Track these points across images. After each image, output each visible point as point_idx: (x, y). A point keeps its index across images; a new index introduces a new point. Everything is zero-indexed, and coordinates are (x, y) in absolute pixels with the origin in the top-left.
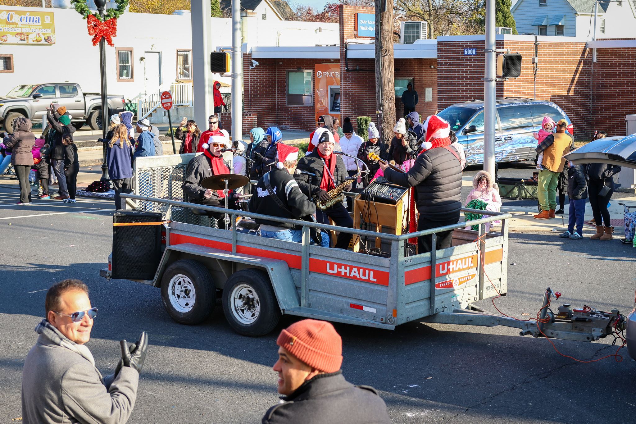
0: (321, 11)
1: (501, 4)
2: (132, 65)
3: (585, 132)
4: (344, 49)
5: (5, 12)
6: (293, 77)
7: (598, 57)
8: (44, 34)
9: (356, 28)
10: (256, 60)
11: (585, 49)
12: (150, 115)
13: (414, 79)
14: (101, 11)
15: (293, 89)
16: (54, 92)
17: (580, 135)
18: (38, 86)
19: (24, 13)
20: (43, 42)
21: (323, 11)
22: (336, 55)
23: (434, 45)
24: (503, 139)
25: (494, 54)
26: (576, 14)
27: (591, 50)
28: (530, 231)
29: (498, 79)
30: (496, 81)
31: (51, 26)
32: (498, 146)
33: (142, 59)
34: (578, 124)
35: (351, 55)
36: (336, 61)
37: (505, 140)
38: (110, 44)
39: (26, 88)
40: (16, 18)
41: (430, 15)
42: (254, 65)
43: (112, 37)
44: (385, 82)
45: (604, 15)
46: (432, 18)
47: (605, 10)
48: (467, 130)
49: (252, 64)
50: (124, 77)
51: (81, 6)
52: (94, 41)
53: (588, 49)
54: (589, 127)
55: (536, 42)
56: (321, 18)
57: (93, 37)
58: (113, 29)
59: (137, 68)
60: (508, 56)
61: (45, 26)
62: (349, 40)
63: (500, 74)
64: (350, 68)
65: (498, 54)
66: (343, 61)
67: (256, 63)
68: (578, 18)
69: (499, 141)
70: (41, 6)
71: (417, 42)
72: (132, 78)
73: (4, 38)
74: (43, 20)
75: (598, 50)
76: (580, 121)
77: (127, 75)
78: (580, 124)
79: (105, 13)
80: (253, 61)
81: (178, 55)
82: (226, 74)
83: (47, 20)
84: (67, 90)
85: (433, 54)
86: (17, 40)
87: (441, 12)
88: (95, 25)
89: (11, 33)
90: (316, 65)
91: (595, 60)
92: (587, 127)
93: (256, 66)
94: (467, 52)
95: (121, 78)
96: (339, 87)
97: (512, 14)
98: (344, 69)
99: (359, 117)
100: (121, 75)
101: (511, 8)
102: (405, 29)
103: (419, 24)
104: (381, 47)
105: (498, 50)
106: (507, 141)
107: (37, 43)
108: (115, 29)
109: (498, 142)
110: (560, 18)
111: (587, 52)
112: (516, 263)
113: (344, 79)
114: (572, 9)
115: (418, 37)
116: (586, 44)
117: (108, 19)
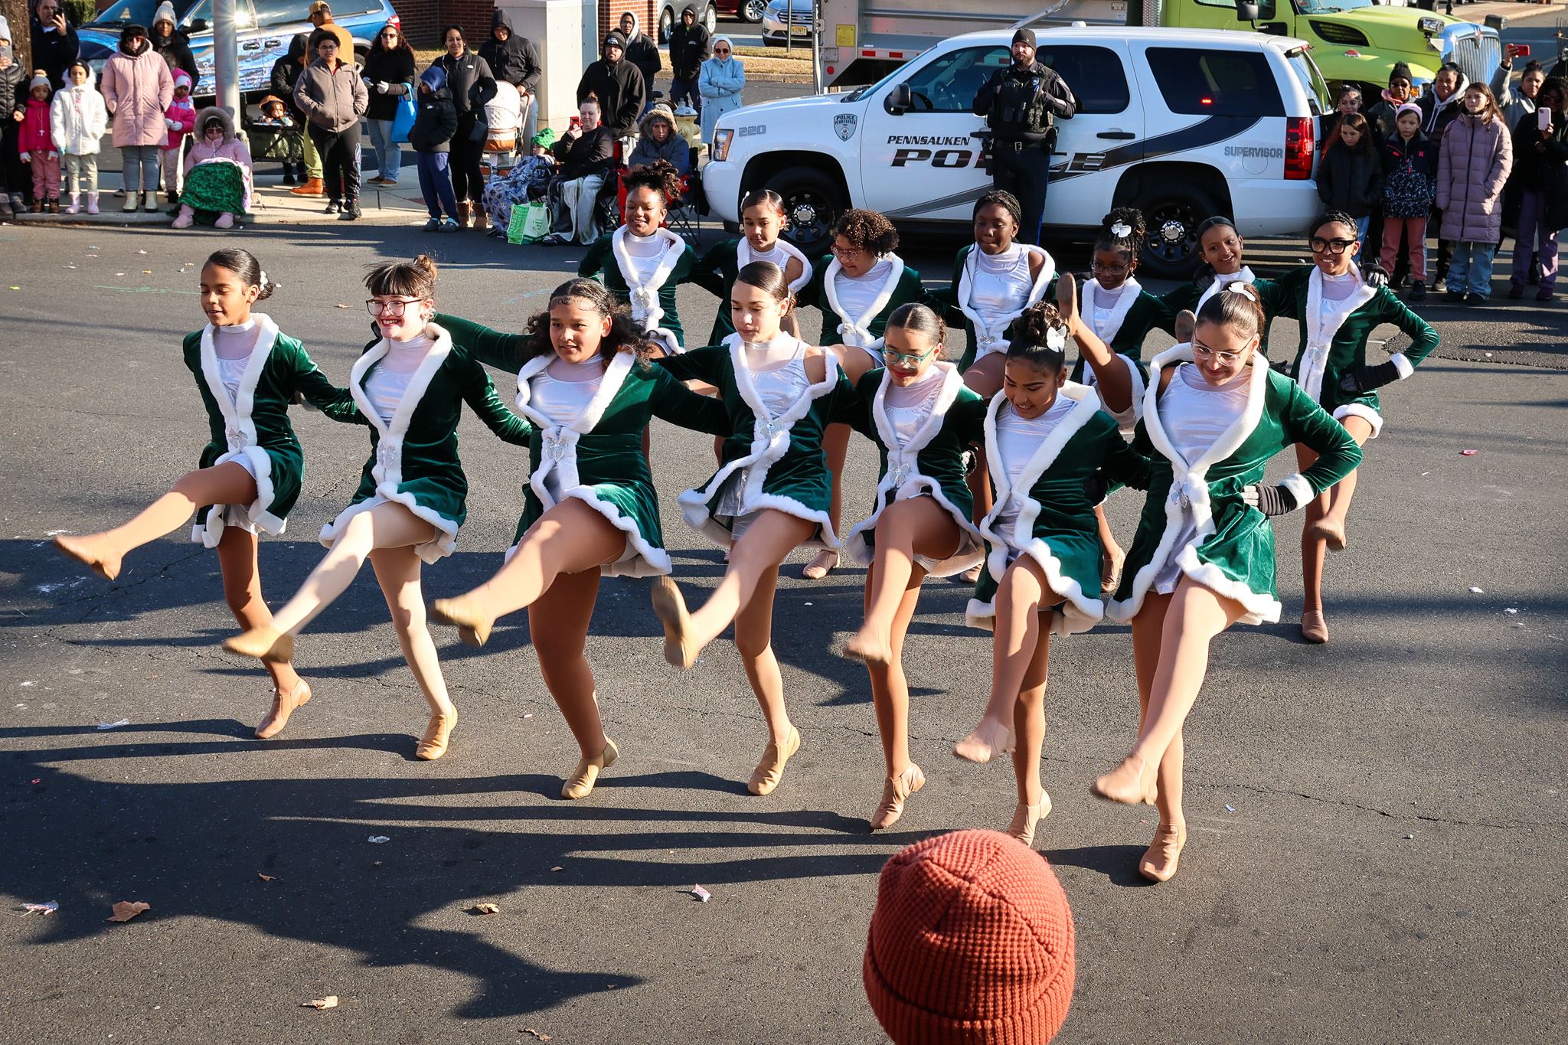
3: (426, 31)
17: (418, 36)
24: (262, 45)
28: (314, 221)
32: (253, 60)
34: (413, 15)
37: (267, 46)
48: (186, 27)
54: (435, 22)
69: (254, 48)
76: (417, 11)
78: (417, 15)
92: (430, 23)
106: (270, 49)
109: (251, 51)
112: (280, 283)
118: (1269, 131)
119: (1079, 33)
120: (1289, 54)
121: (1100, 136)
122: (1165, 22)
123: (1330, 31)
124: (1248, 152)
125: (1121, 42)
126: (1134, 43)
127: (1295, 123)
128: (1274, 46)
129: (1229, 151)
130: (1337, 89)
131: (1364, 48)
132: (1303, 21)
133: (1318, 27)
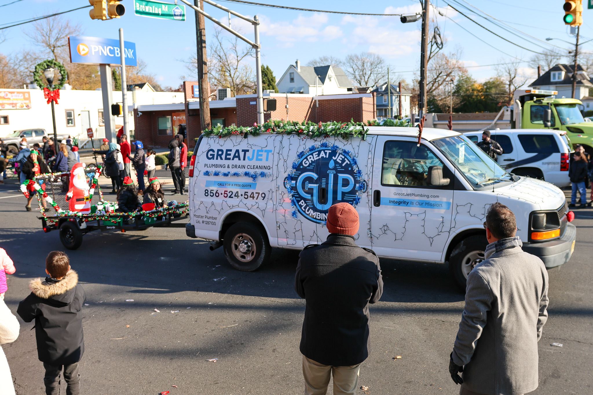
0: (177, 88)
1: (271, 81)
2: (74, 118)
4: (187, 104)
5: (3, 93)
6: (161, 120)
7: (319, 104)
8: (25, 103)
9: (193, 93)
10: (141, 112)
11: (312, 100)
12: (85, 144)
13: (225, 119)
14: (51, 86)
15: (161, 127)
16: (32, 134)
18: (23, 131)
19: (13, 93)
20: (25, 107)
21: (178, 88)
22: (183, 108)
23: (234, 100)
25: (261, 100)
26: (309, 86)
27: (315, 101)
29: (265, 112)
30: (265, 114)
31: (29, 99)
33: (79, 115)
35: (191, 107)
36: (183, 111)
38: (57, 103)
39: (16, 133)
40: (9, 95)
41: (234, 88)
42: (139, 115)
43: (58, 100)
44: (205, 116)
45: (322, 86)
46: (235, 89)
47: (323, 83)
49: (138, 114)
50: (70, 125)
51: (39, 84)
52: (48, 102)
53: (314, 101)
55: (287, 98)
56: (178, 91)
57: (47, 99)
58: (57, 95)
59: (77, 119)
60: (269, 100)
61: (25, 99)
62: (190, 100)
63: (266, 109)
64: (191, 114)
65: (264, 99)
66: (187, 111)
67: (140, 114)
68: (310, 88)
70: (23, 88)
71: (225, 99)
72: (75, 125)
73: (3, 106)
74: (24, 96)
75: (319, 101)
77: (72, 123)
79: (53, 86)
80: (139, 113)
81: (99, 112)
82: (119, 116)
83: (27, 96)
84: (39, 133)
85: (234, 105)
86: (10, 107)
87: (240, 86)
88: (48, 93)
89: (7, 104)
90: (173, 114)
91: (317, 106)
93: (141, 115)
94: (252, 103)
95: (68, 125)
96: (185, 124)
97: (276, 87)
98: (187, 115)
99: (196, 139)
100: (68, 123)
101: (276, 83)
102: (219, 93)
103: (226, 90)
104: (202, 97)
105: (264, 97)
107: (22, 108)
108: (59, 95)
110: (301, 88)
111: (313, 102)
113: (188, 120)
114: (307, 83)
115: (226, 96)
116: (313, 98)
117: (55, 90)
118: (556, 157)
119: (498, 131)
120: (561, 135)
121: (505, 160)
122: (522, 127)
123: (572, 130)
124: (548, 163)
125: (510, 133)
126: (514, 133)
127: (563, 155)
128: (556, 133)
129: (543, 163)
130: (575, 147)
131: (583, 134)
132: (564, 127)
133: (569, 129)
